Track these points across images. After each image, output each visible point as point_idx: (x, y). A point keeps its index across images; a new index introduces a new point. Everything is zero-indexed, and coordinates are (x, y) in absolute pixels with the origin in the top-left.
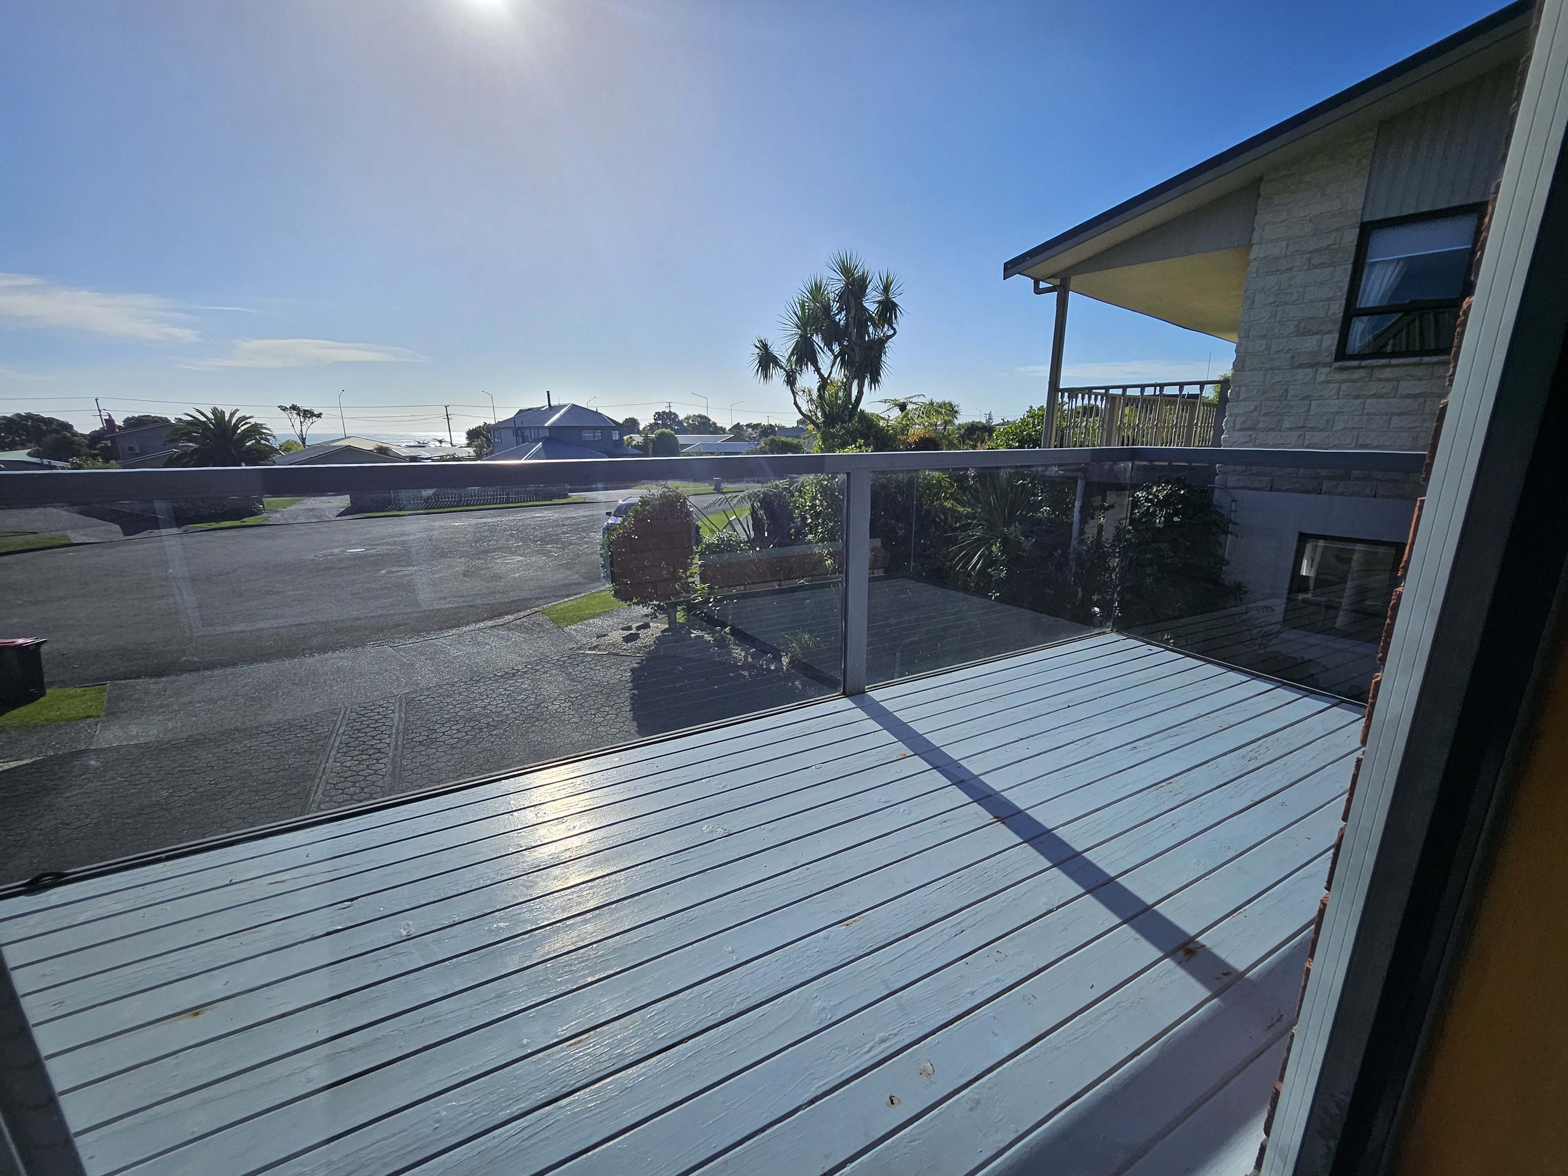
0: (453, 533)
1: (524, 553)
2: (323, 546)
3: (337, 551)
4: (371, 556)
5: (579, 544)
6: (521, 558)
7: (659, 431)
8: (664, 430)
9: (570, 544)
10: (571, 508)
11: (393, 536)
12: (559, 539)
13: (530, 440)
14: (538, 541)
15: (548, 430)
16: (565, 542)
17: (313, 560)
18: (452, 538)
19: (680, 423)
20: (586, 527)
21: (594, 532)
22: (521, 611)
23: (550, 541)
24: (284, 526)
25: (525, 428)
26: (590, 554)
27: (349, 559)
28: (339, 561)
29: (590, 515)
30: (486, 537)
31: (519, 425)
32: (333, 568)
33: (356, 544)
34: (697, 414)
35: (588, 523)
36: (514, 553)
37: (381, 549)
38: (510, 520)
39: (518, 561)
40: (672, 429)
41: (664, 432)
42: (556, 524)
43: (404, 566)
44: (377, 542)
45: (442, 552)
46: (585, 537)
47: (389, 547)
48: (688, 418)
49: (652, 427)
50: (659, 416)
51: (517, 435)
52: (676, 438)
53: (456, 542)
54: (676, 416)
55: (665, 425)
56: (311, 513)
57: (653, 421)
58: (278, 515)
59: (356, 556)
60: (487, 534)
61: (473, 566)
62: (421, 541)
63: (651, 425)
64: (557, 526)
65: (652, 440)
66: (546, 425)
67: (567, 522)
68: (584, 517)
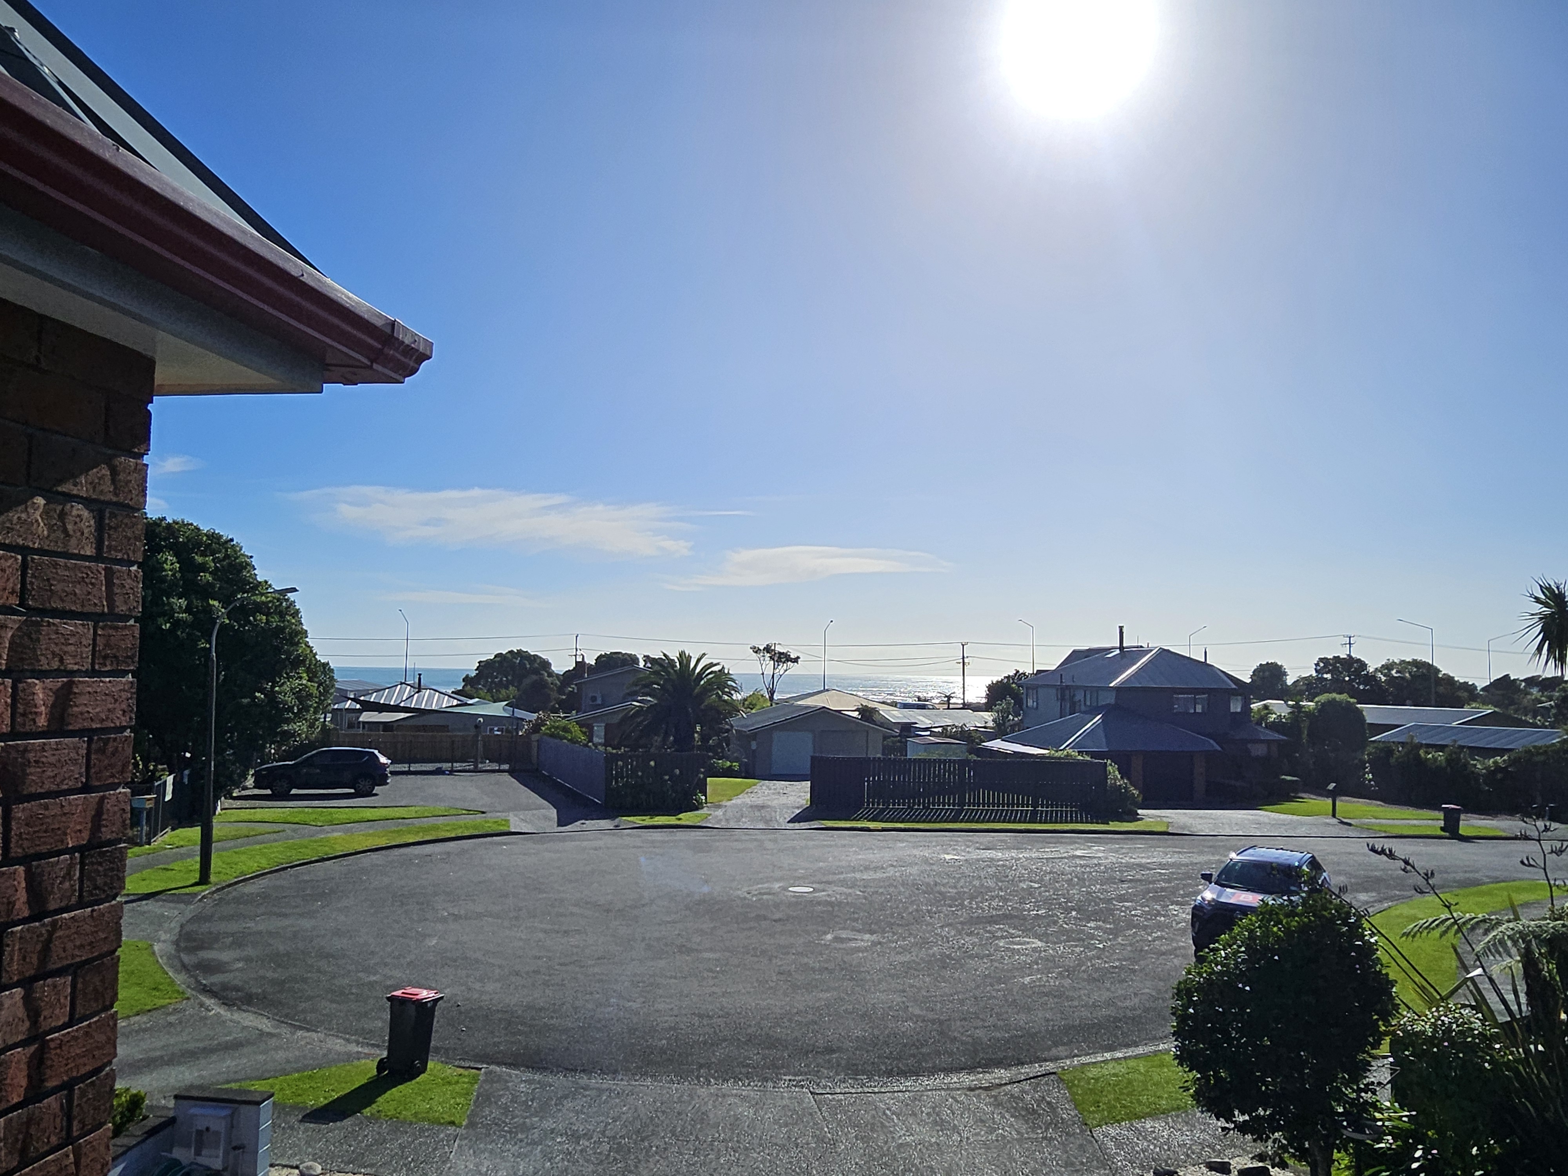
0: (939, 874)
1: (1046, 934)
2: (761, 876)
3: (777, 886)
4: (819, 903)
5: (1145, 928)
6: (1040, 944)
7: (1323, 698)
8: (1334, 695)
9: (1131, 925)
10: (1140, 843)
11: (854, 870)
12: (1111, 911)
13: (1083, 708)
14: (1073, 909)
15: (1114, 694)
16: (1119, 920)
17: (745, 898)
18: (936, 884)
19: (1370, 679)
20: (1163, 889)
21: (1177, 903)
22: (1023, 1064)
23: (1095, 913)
24: (722, 832)
25: (1078, 687)
26: (1164, 954)
27: (790, 905)
28: (777, 906)
29: (1172, 865)
30: (989, 889)
31: (1067, 682)
32: (765, 918)
33: (802, 878)
34: (1409, 659)
35: (1169, 881)
36: (1028, 931)
37: (835, 893)
38: (1032, 859)
39: (1034, 950)
40: (1354, 693)
41: (1334, 699)
42: (1111, 877)
43: (859, 931)
44: (831, 878)
45: (917, 910)
46: (1159, 914)
47: (845, 890)
48: (1388, 667)
49: (1309, 687)
50: (1325, 664)
51: (1063, 699)
52: (1360, 712)
53: (940, 893)
54: (1363, 665)
55: (1338, 686)
56: (757, 814)
57: (1314, 674)
58: (719, 813)
59: (799, 902)
60: (991, 883)
61: (959, 948)
62: (890, 885)
63: (1308, 681)
64: (1111, 880)
65: (1309, 714)
66: (1112, 685)
67: (1129, 875)
68: (1162, 866)
